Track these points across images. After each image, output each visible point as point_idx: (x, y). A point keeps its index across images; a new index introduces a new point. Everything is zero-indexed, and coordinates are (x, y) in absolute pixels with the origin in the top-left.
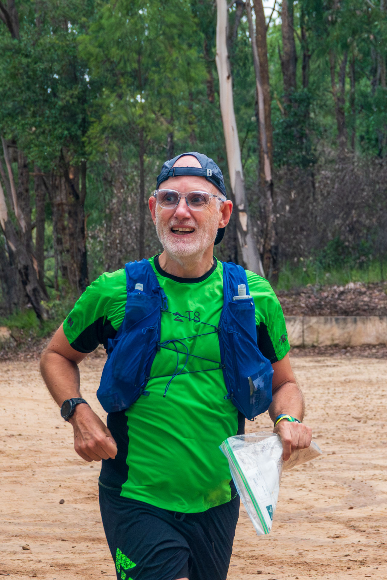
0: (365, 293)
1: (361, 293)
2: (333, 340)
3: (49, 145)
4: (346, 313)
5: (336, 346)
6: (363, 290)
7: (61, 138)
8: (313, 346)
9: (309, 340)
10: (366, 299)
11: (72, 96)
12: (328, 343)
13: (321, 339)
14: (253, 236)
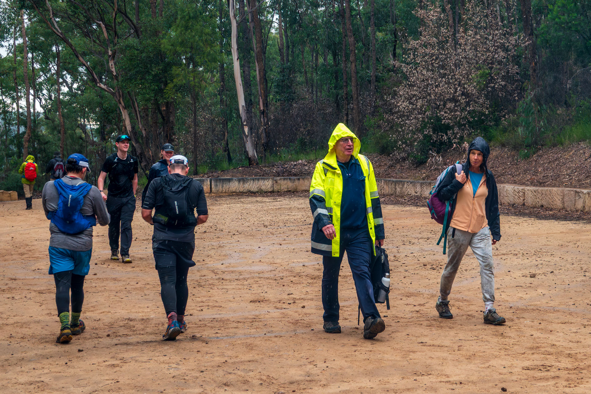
0: (306, 165)
1: (304, 165)
2: (288, 188)
3: (148, 94)
4: (295, 175)
5: (290, 191)
6: (306, 163)
7: (154, 90)
8: (278, 192)
9: (276, 188)
10: (307, 168)
11: (159, 69)
12: (286, 190)
13: (282, 188)
14: (251, 138)
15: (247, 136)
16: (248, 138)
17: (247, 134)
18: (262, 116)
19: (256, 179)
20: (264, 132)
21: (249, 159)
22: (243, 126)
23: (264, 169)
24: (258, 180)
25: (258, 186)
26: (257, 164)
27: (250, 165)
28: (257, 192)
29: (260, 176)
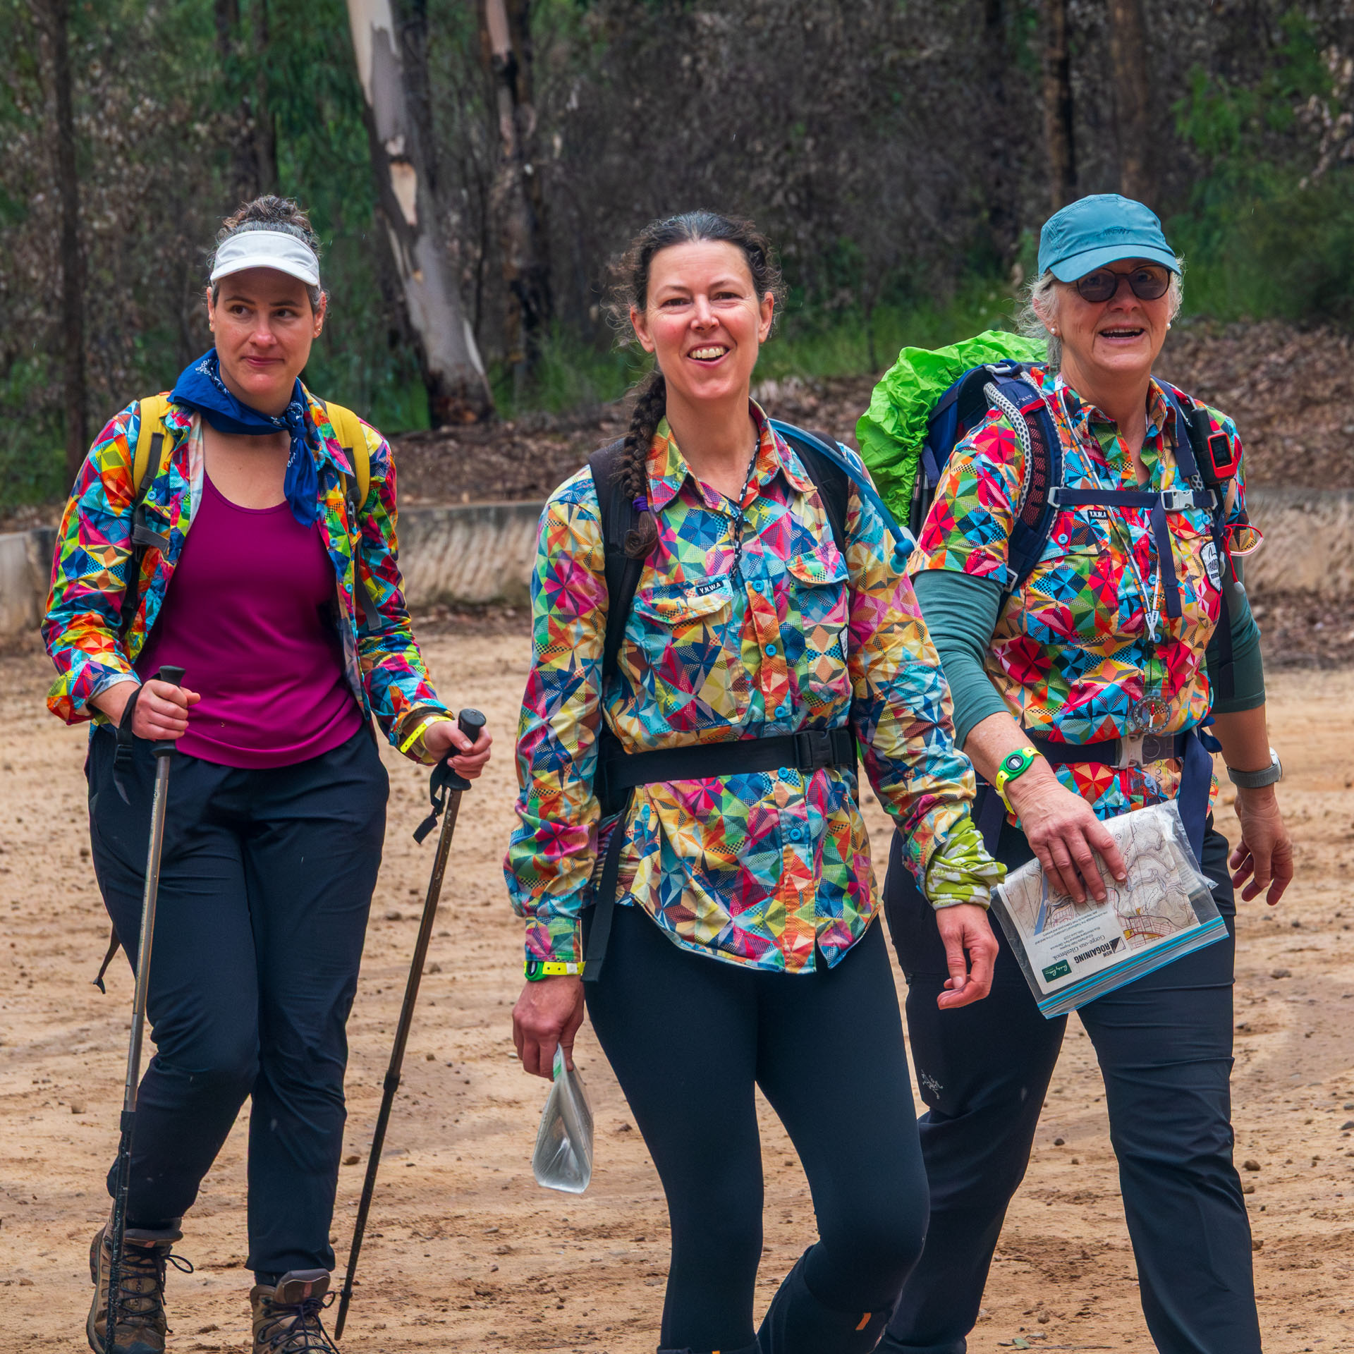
14: (439, 242)
15: (411, 235)
16: (424, 249)
17: (410, 217)
18: (504, 97)
19: (483, 512)
20: (518, 203)
21: (434, 384)
22: (381, 163)
23: (532, 445)
24: (500, 520)
25: (498, 562)
26: (485, 414)
27: (436, 421)
28: (497, 602)
29: (510, 494)
